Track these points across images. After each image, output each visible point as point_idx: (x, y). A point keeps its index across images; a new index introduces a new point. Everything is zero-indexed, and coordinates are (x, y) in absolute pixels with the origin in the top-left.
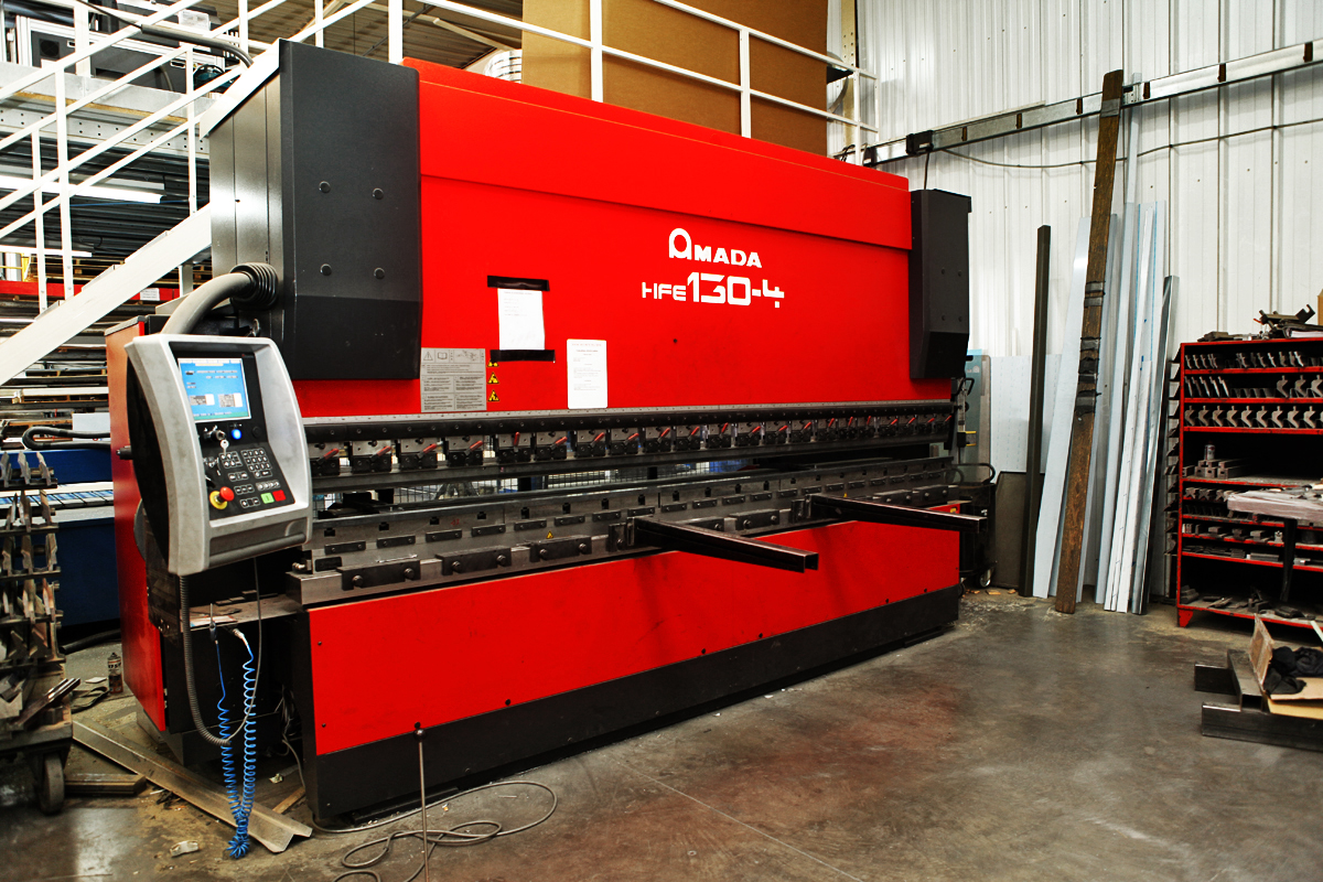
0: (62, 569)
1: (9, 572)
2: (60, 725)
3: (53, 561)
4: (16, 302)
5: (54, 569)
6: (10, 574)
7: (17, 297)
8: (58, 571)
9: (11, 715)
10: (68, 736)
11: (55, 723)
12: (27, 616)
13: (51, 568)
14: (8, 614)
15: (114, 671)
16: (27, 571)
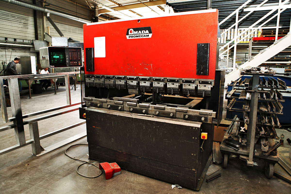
0: (283, 114)
1: (269, 111)
2: (276, 157)
3: (281, 111)
4: (257, 42)
5: (281, 113)
6: (269, 112)
7: (258, 41)
8: (282, 114)
9: (265, 151)
10: (277, 161)
11: (274, 156)
12: (272, 125)
13: (280, 112)
14: (267, 122)
15: (282, 139)
16: (274, 112)
